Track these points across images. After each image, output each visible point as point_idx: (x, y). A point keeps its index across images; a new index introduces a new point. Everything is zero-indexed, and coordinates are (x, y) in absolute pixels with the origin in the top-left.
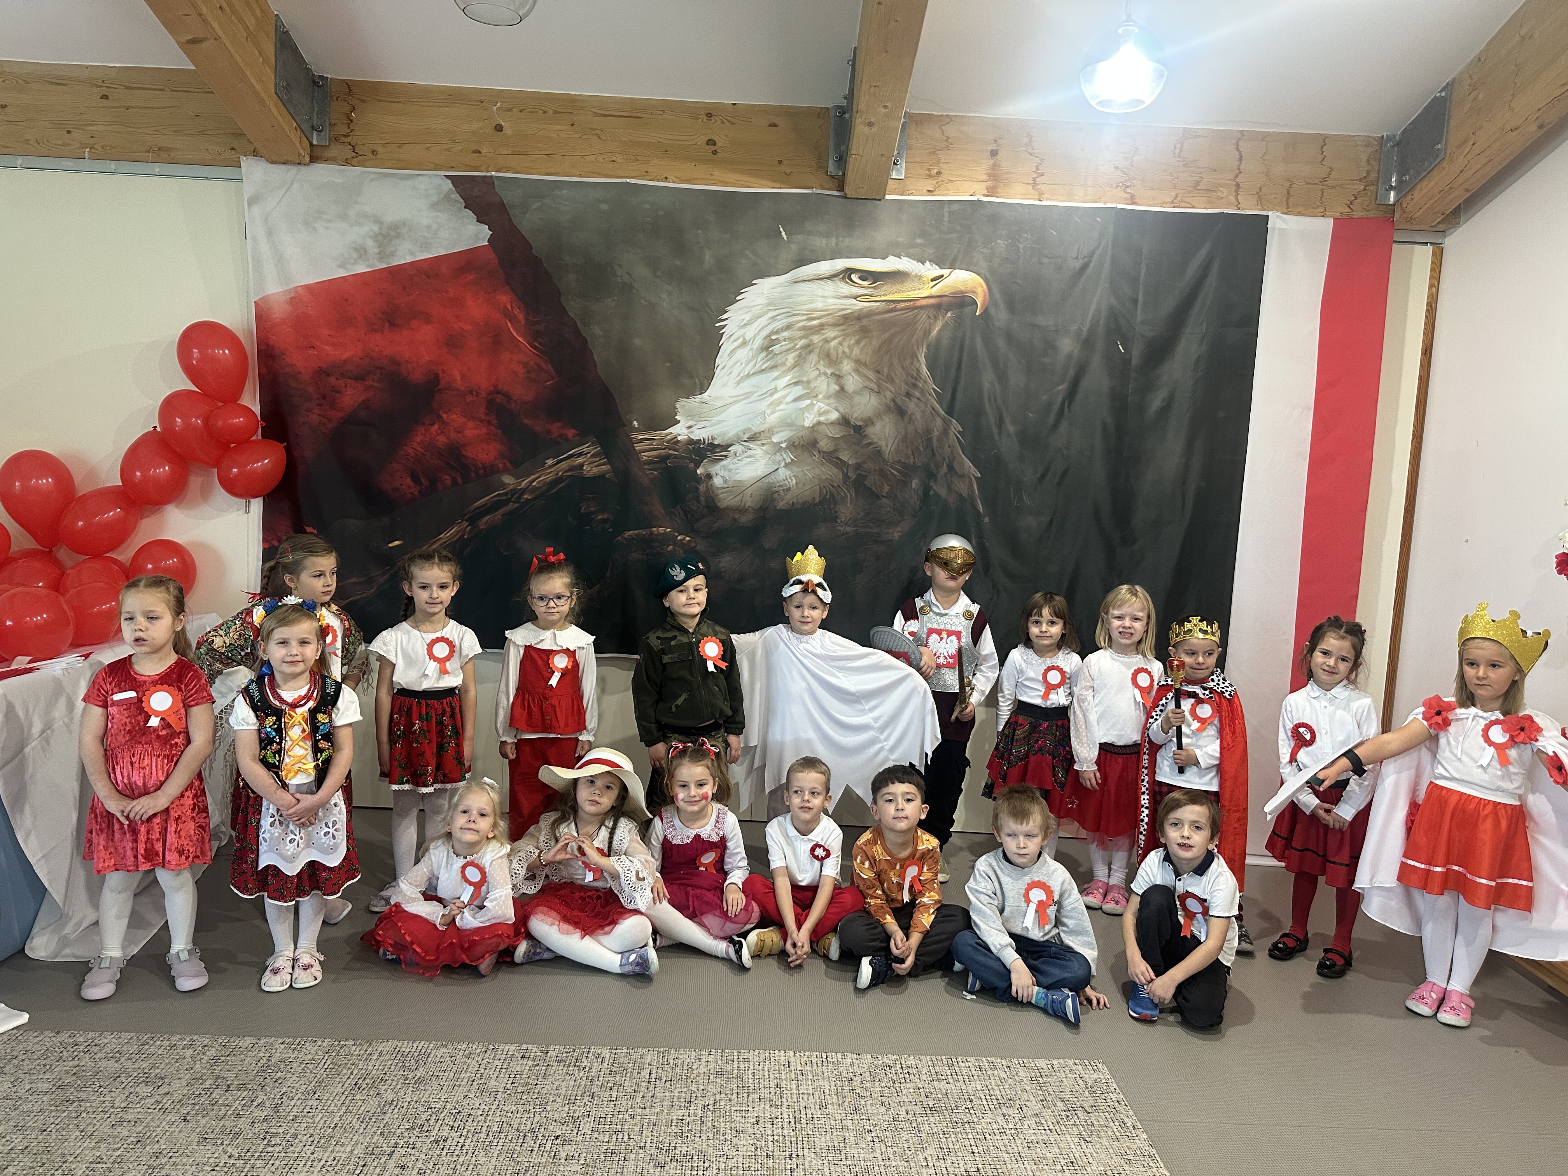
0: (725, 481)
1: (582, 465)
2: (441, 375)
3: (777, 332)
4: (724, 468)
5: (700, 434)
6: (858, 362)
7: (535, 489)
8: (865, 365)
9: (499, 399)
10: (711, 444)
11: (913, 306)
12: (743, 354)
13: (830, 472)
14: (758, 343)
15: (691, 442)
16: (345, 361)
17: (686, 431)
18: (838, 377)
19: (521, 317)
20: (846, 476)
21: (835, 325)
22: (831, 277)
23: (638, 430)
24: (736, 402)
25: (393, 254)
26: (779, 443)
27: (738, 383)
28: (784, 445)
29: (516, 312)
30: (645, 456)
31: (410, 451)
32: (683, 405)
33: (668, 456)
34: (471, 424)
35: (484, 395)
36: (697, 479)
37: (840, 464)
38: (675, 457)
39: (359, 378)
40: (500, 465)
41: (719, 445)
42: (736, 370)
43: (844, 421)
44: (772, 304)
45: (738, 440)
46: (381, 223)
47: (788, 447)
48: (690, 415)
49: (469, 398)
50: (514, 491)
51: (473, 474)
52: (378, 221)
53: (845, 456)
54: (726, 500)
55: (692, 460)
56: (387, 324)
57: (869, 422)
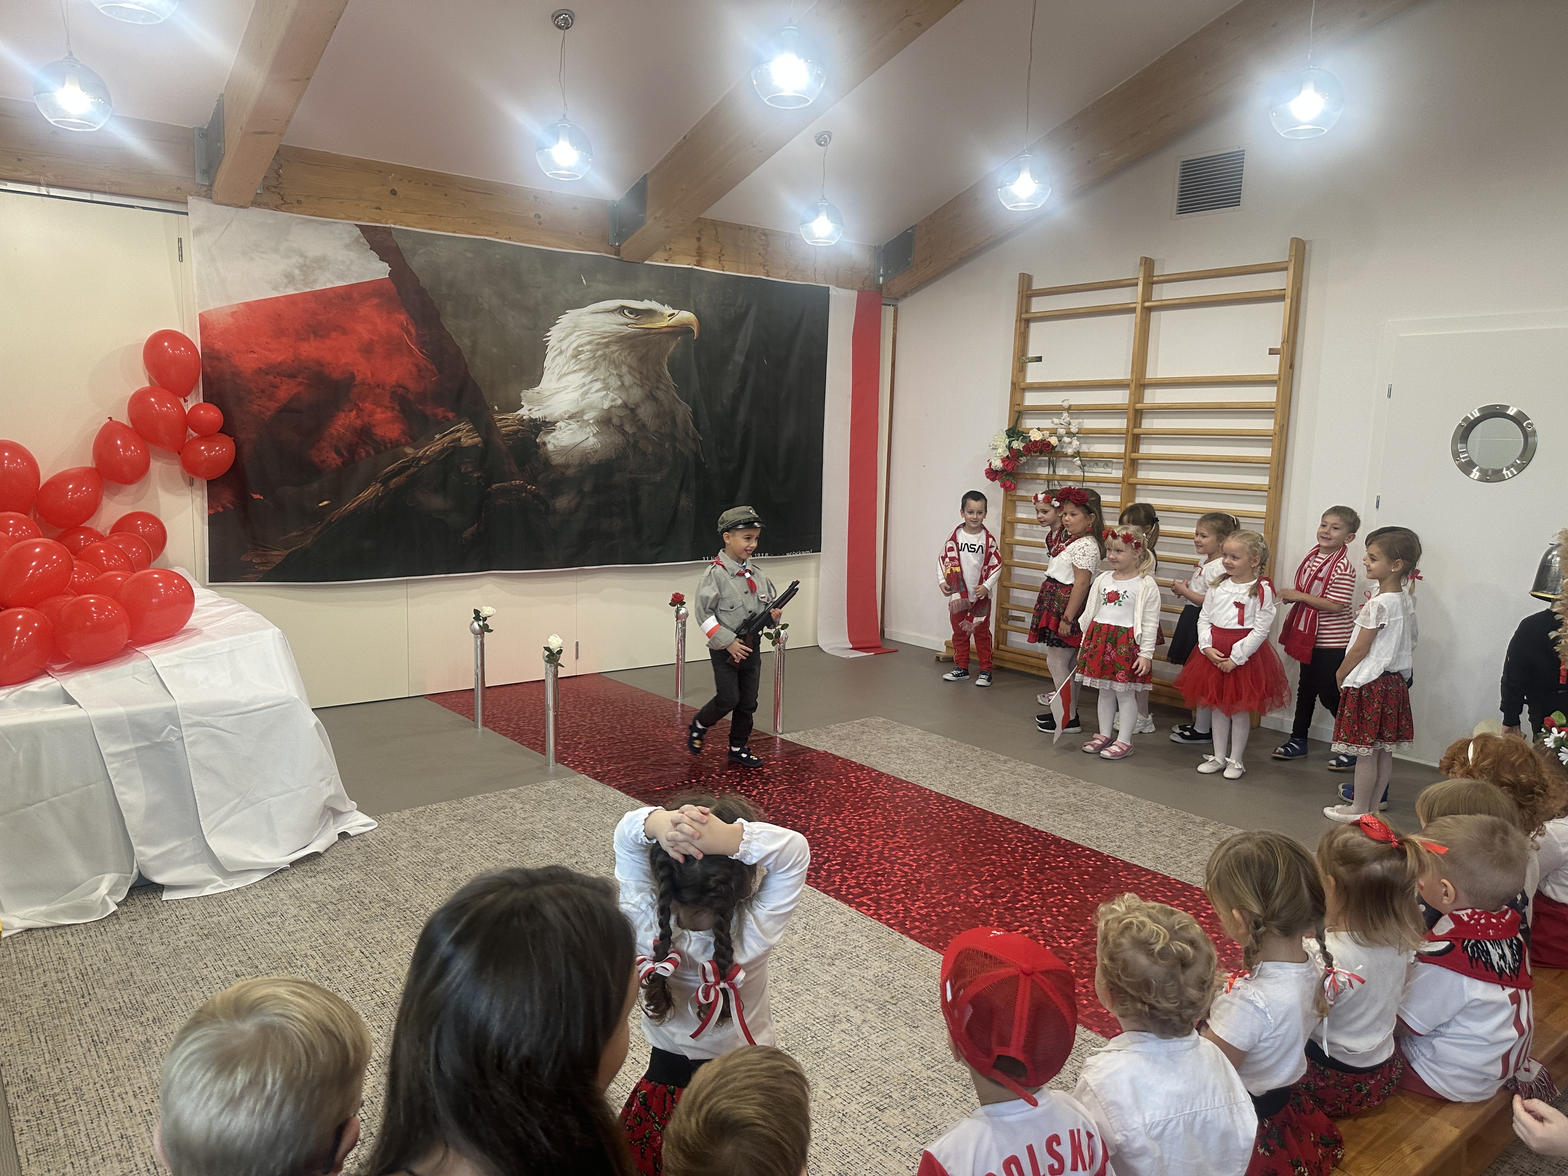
0: (555, 446)
1: (460, 438)
2: (356, 374)
3: (582, 346)
4: (554, 437)
5: (536, 415)
6: (630, 366)
7: (429, 456)
8: (634, 369)
9: (400, 391)
10: (544, 422)
11: (659, 332)
12: (561, 360)
13: (618, 439)
14: (570, 352)
15: (531, 420)
16: (280, 363)
17: (528, 413)
18: (620, 376)
19: (413, 331)
20: (628, 441)
21: (617, 342)
22: (612, 311)
23: (499, 413)
24: (558, 392)
25: (315, 281)
26: (588, 420)
27: (559, 379)
28: (591, 422)
29: (410, 327)
30: (504, 431)
31: (334, 431)
32: (527, 394)
33: (519, 430)
34: (379, 410)
35: (388, 388)
36: (537, 446)
37: (624, 433)
38: (523, 431)
39: (292, 376)
40: (403, 440)
41: (549, 422)
42: (557, 370)
43: (625, 405)
44: (576, 326)
45: (562, 419)
46: (306, 257)
47: (594, 423)
48: (530, 402)
49: (378, 391)
50: (414, 459)
51: (382, 447)
52: (302, 255)
53: (627, 428)
54: (557, 460)
55: (533, 433)
56: (312, 336)
57: (637, 406)
